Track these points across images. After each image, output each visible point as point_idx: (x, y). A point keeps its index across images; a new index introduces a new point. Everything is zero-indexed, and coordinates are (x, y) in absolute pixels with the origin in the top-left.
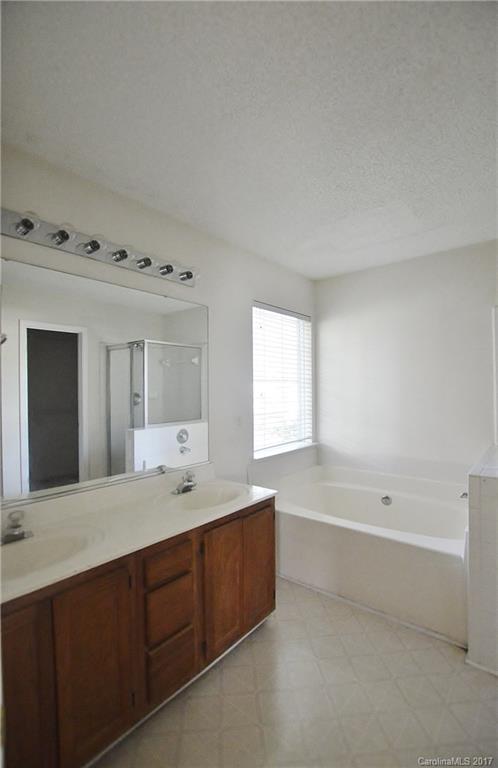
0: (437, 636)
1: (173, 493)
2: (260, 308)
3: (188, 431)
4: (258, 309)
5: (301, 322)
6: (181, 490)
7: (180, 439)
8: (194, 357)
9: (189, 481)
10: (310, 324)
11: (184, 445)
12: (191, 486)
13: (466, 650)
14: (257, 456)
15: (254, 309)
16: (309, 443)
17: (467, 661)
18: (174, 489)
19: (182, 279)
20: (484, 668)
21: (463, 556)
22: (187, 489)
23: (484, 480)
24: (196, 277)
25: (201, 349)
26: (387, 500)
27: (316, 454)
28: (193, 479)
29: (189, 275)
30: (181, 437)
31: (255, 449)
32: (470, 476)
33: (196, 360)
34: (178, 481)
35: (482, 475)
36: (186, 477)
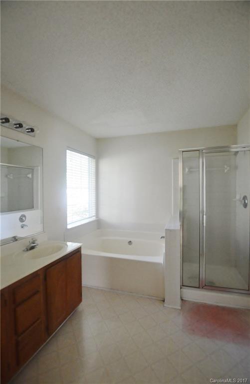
0: (153, 298)
1: (24, 251)
2: (71, 151)
3: (26, 215)
4: (69, 151)
5: (90, 159)
6: (29, 248)
7: (21, 220)
8: (29, 174)
9: (34, 243)
10: (94, 160)
11: (24, 223)
12: (35, 246)
13: (164, 301)
14: (69, 227)
15: (67, 151)
16: (94, 219)
17: (165, 305)
18: (25, 248)
19: (28, 132)
20: (170, 306)
21: (162, 262)
22: (32, 248)
23: (171, 231)
24: (37, 132)
25: (33, 169)
26: (130, 242)
27: (98, 224)
28: (36, 242)
29: (32, 130)
30: (22, 219)
31: (68, 223)
32: (166, 230)
33: (30, 176)
34: (27, 243)
35: (170, 229)
36: (31, 241)
